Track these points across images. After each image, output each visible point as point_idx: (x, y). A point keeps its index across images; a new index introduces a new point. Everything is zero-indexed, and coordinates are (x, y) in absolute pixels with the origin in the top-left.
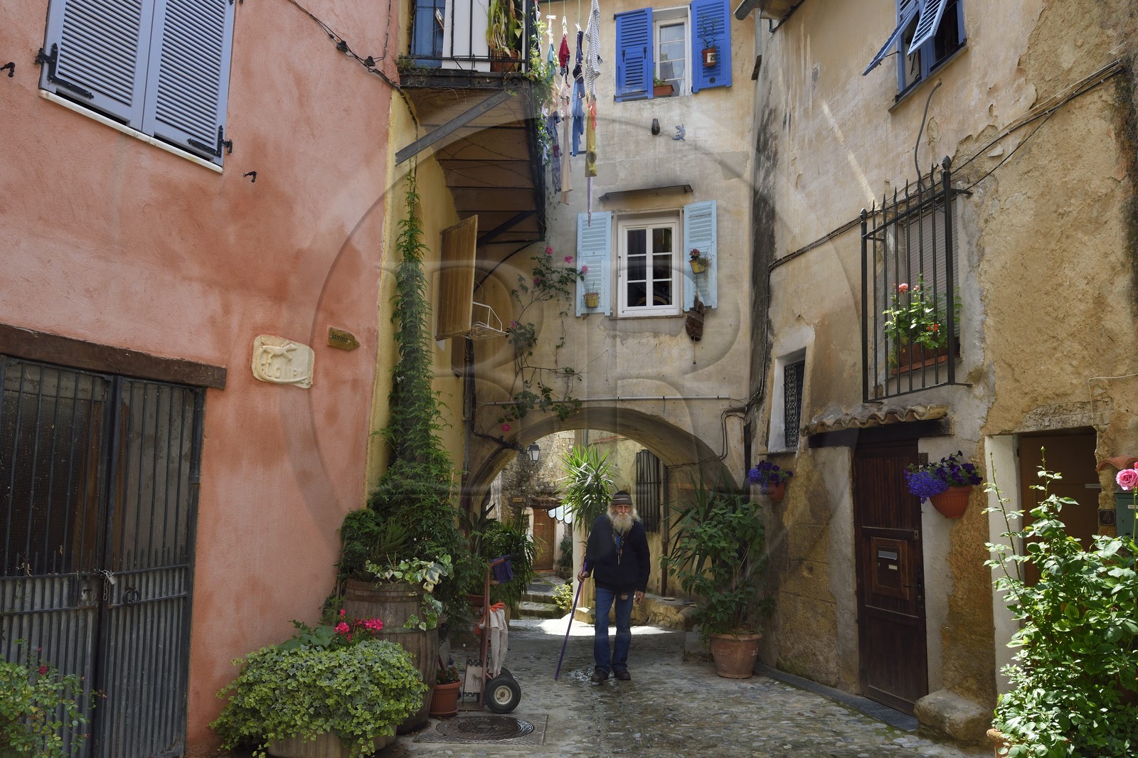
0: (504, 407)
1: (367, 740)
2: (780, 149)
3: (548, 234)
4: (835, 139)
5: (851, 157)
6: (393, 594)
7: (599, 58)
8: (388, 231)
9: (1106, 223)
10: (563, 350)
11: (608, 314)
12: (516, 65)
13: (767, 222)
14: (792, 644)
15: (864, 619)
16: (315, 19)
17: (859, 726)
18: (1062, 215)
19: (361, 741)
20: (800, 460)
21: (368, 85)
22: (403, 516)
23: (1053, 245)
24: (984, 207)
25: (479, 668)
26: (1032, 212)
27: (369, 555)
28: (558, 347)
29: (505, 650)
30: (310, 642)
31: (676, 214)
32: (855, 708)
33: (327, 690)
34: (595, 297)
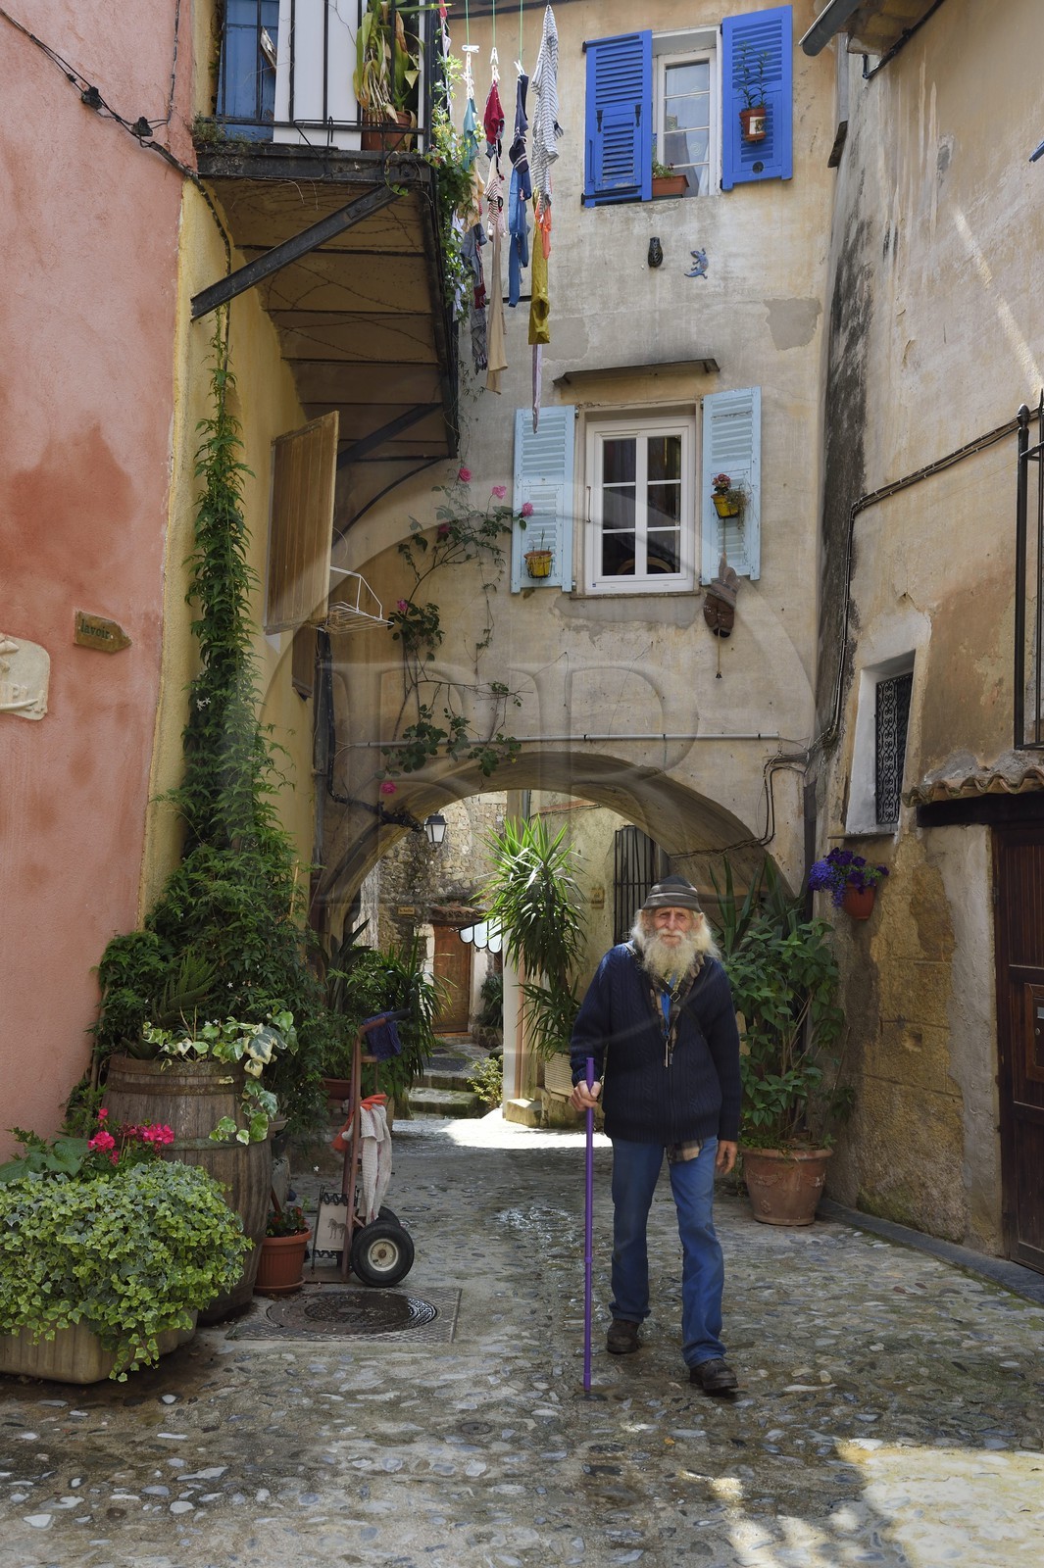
0: (385, 751)
1: (145, 1338)
2: (877, 296)
3: (462, 446)
4: (976, 277)
5: (1004, 311)
6: (191, 1081)
7: (556, 126)
8: (179, 440)
10: (488, 652)
11: (567, 588)
12: (408, 138)
13: (851, 426)
14: (885, 1167)
15: (1012, 1126)
16: (41, 45)
17: (1002, 1311)
19: (134, 1339)
20: (902, 848)
21: (140, 171)
22: (210, 944)
25: (342, 1208)
27: (149, 1013)
28: (479, 646)
29: (386, 1176)
30: (44, 1166)
31: (690, 411)
32: (996, 1281)
33: (75, 1250)
34: (545, 558)
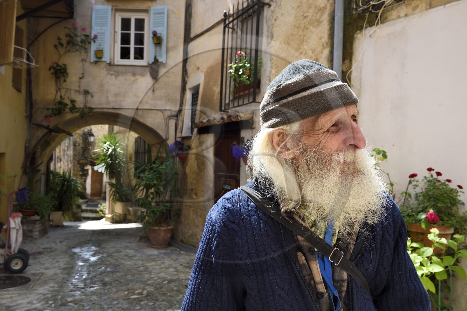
0: (48, 109)
9: (322, 22)
10: (83, 81)
11: (108, 62)
14: (188, 230)
18: (305, 17)
20: (194, 140)
23: (300, 33)
24: (275, 12)
25: (3, 250)
26: (293, 16)
28: (80, 78)
29: (20, 239)
31: (146, 11)
34: (101, 52)
